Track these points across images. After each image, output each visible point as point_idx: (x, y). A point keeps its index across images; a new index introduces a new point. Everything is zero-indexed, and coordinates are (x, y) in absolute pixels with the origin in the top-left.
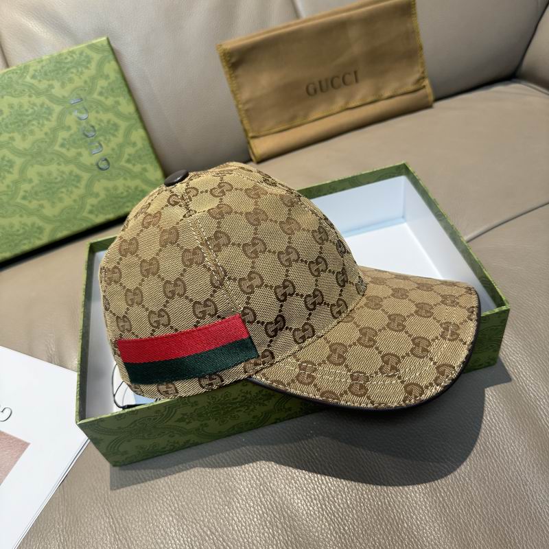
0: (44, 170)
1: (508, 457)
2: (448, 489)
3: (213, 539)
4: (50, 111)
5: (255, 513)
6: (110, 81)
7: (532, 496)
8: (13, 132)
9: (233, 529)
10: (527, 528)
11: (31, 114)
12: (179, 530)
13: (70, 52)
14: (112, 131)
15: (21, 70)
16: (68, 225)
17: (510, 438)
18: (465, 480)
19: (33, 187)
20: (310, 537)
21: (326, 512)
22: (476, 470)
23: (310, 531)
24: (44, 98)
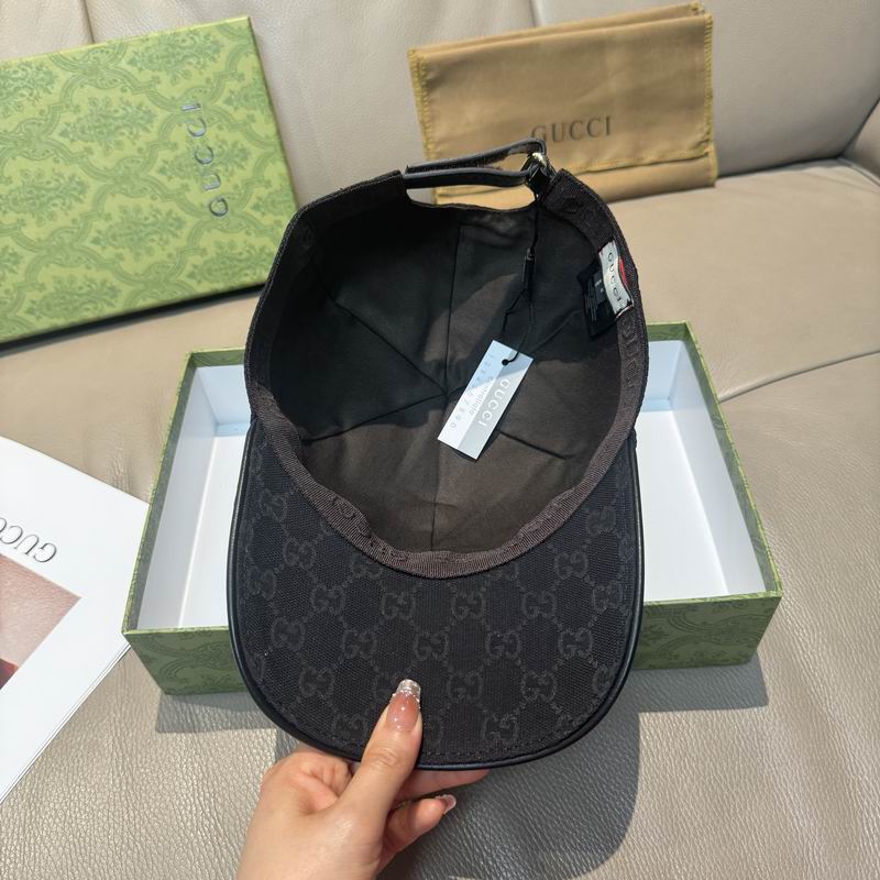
0: (130, 203)
4: (150, 117)
6: (245, 83)
7: (768, 755)
8: (93, 141)
10: (753, 795)
11: (123, 118)
13: (191, 32)
14: (237, 160)
15: (114, 48)
16: (155, 290)
19: (111, 226)
24: (144, 95)
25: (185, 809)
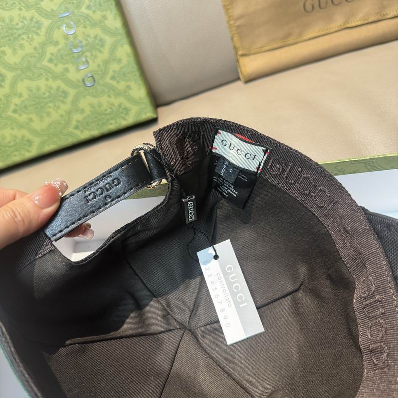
0: (33, 84)
4: (39, 25)
8: (5, 46)
11: (22, 28)
14: (98, 47)
16: (55, 140)
24: (33, 11)
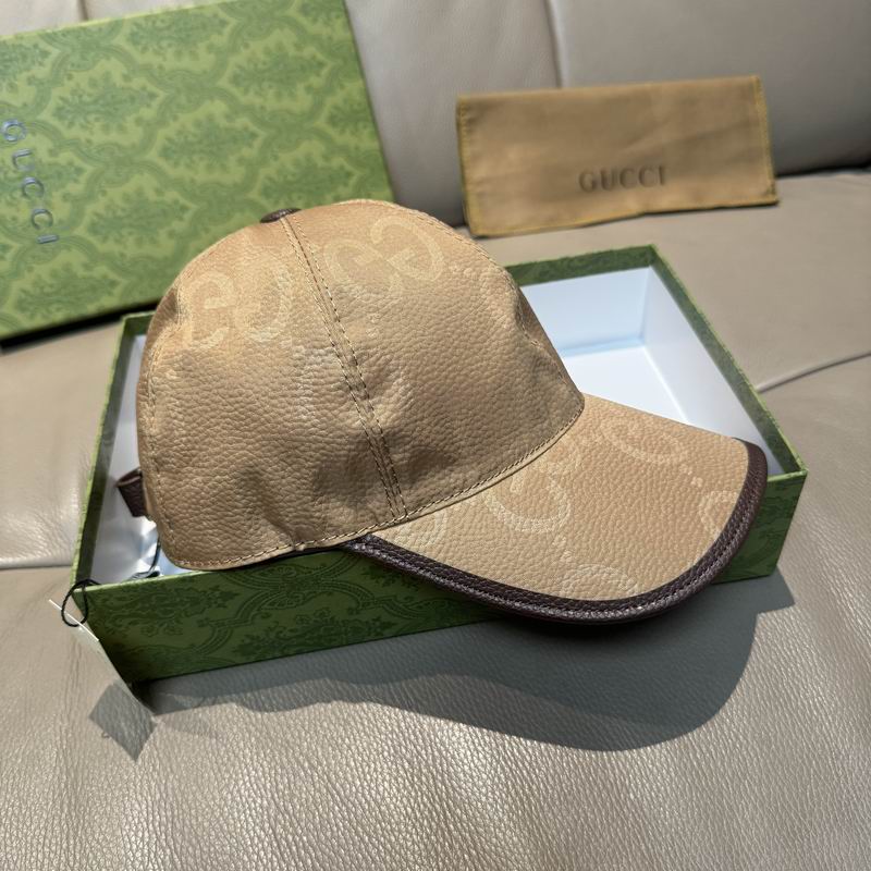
1: (811, 712)
2: (708, 750)
3: (312, 776)
5: (387, 745)
7: (845, 777)
9: (348, 765)
10: (831, 827)
12: (258, 754)
17: (818, 684)
18: (737, 738)
20: (473, 793)
21: (504, 758)
22: (757, 725)
23: (474, 784)
25: (136, 835)
